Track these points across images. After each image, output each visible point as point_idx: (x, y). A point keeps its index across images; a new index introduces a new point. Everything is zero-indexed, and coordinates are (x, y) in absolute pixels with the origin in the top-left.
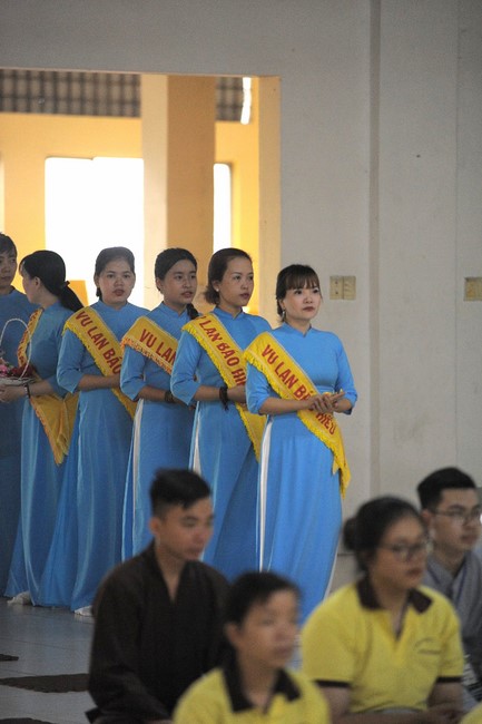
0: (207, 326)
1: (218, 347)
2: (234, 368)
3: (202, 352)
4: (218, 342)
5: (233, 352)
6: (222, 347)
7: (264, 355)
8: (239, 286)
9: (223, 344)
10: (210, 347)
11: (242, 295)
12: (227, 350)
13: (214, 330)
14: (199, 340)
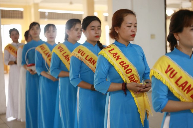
0: (112, 52)
1: (120, 63)
2: (129, 75)
3: (111, 66)
4: (120, 61)
5: (128, 66)
6: (122, 63)
7: (166, 72)
8: (130, 30)
9: (122, 62)
10: (116, 64)
11: (132, 35)
12: (125, 65)
13: (116, 54)
14: (109, 60)
